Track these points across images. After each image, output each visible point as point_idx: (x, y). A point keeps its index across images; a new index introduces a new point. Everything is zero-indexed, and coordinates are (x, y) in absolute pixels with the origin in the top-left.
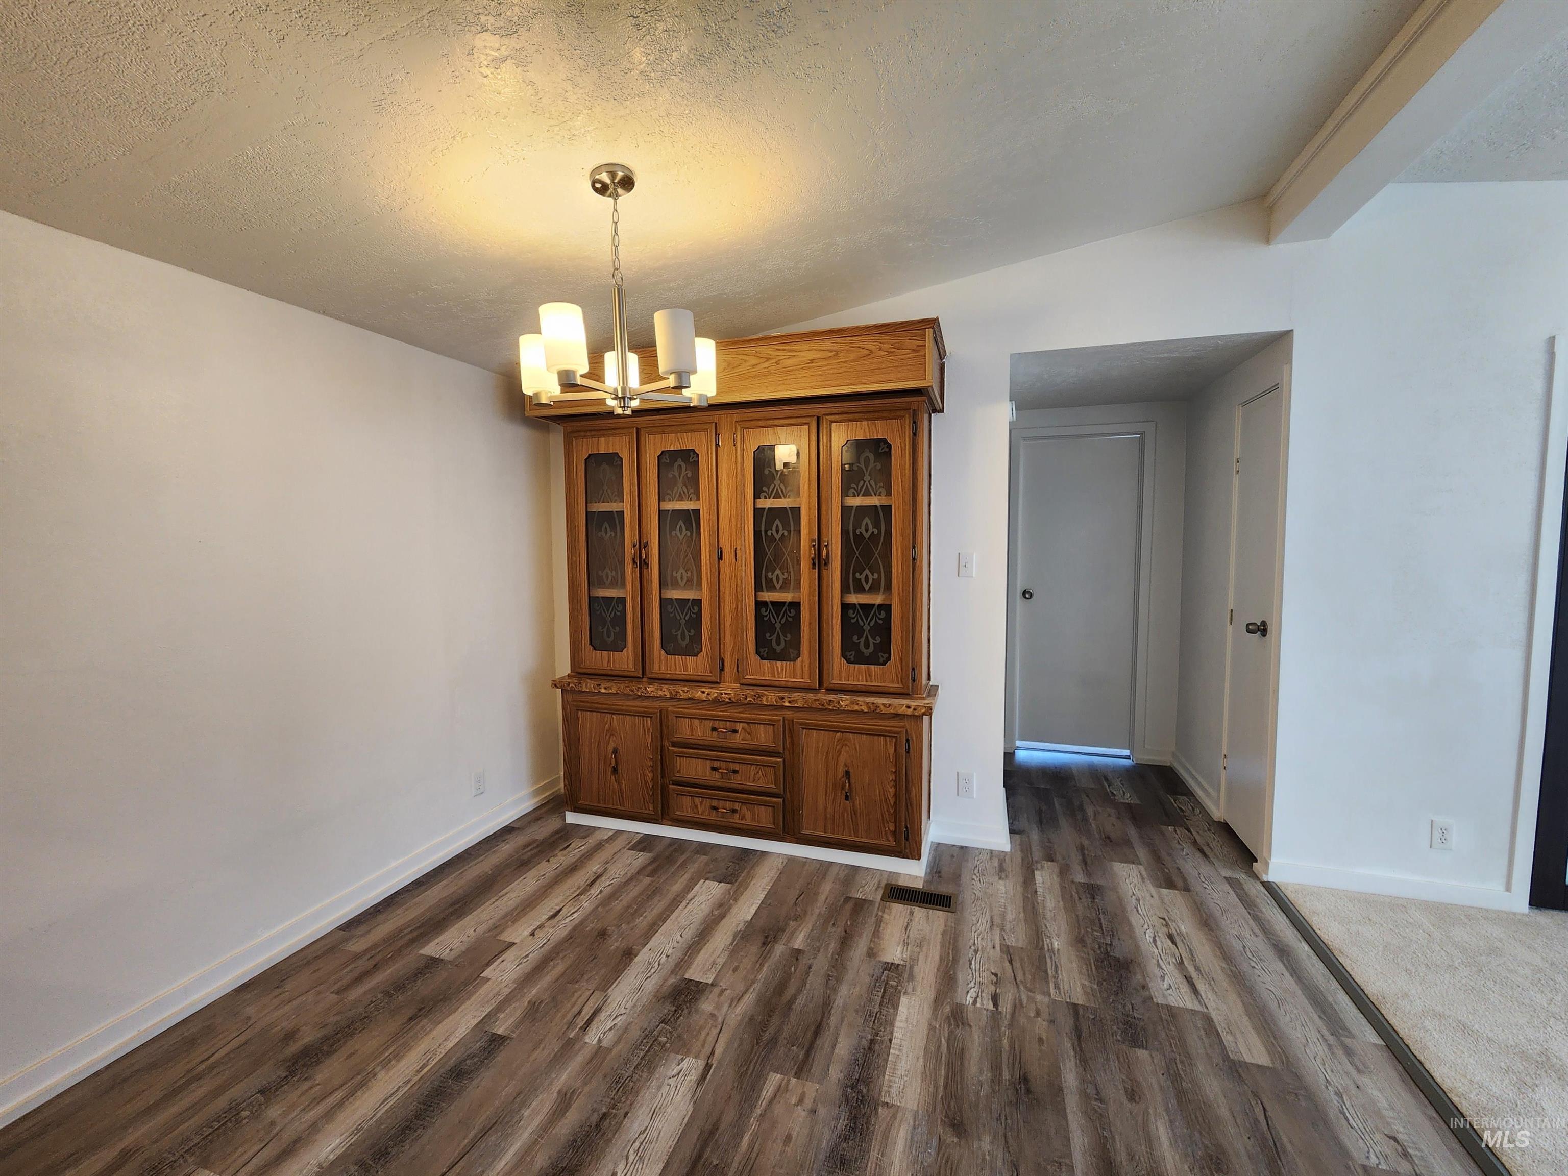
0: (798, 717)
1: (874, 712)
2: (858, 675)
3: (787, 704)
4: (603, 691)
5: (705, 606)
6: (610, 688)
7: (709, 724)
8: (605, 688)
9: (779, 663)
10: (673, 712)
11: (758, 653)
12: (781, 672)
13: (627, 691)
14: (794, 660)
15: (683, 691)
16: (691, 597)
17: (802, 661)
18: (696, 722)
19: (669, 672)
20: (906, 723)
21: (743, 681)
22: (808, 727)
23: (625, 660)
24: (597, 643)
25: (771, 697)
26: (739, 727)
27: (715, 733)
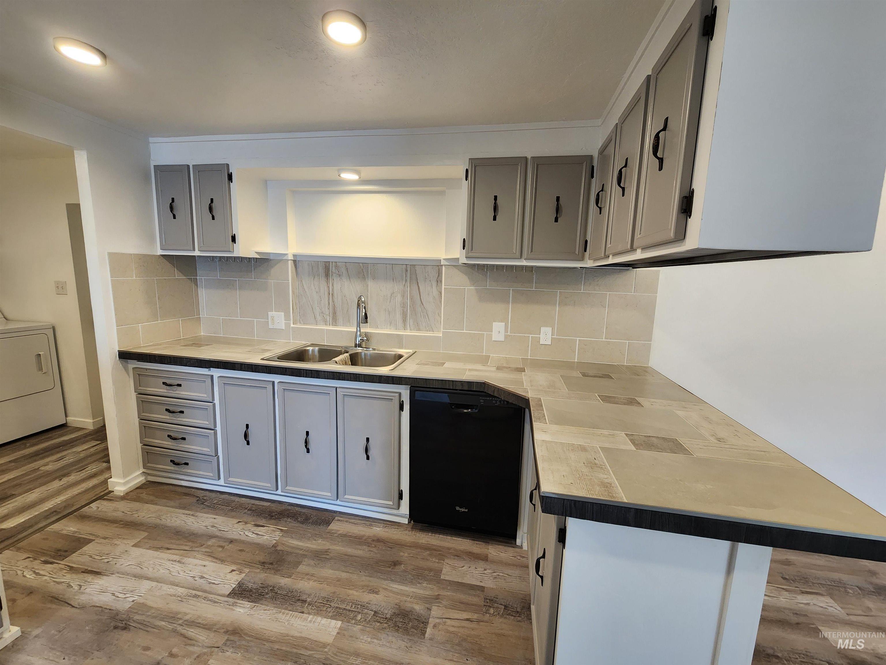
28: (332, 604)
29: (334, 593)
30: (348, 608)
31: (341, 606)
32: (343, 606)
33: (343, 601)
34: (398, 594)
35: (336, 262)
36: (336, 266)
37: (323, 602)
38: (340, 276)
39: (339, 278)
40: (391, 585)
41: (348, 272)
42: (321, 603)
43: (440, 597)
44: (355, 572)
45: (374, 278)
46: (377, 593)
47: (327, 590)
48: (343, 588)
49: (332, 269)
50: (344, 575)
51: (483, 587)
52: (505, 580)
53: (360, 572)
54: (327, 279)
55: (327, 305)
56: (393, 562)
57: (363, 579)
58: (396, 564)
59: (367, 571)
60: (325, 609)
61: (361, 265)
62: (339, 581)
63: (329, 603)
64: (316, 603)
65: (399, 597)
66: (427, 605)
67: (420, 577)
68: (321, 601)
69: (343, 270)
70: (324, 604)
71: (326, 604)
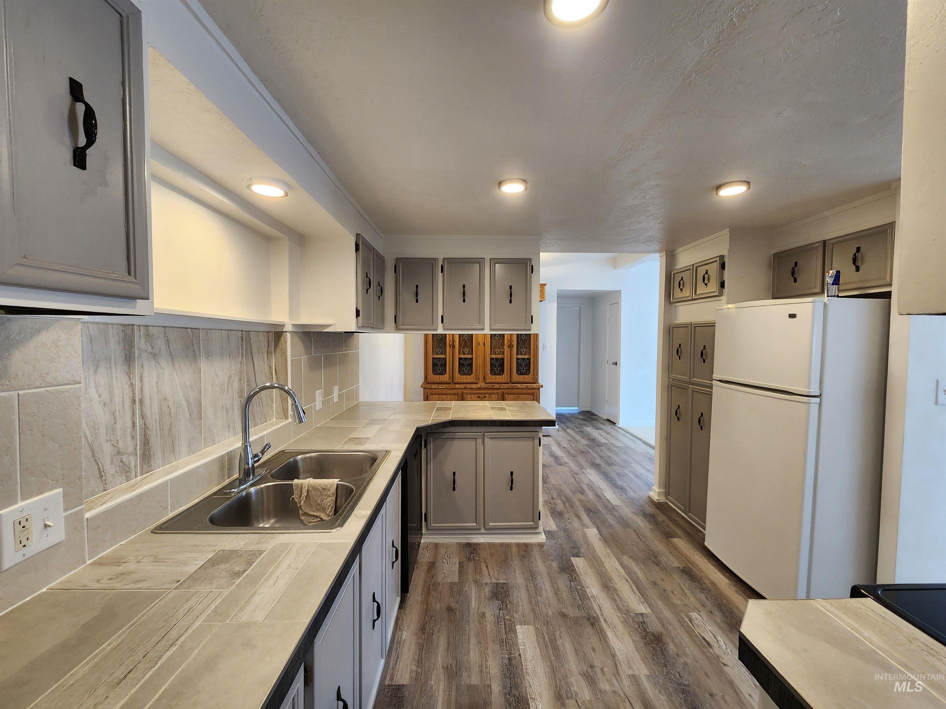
0: (505, 391)
1: (527, 388)
2: (521, 378)
3: (502, 387)
4: (440, 387)
5: (474, 359)
6: (443, 386)
7: (477, 395)
8: (441, 387)
9: (498, 376)
10: (465, 393)
11: (491, 373)
12: (498, 378)
13: (449, 387)
14: (502, 375)
15: (468, 386)
16: (469, 357)
17: (505, 375)
18: (473, 395)
19: (462, 381)
20: (536, 390)
21: (486, 382)
22: (508, 394)
23: (446, 378)
24: (435, 372)
25: (497, 386)
26: (487, 395)
27: (479, 398)
28: (504, 638)
29: (493, 641)
30: (503, 626)
31: (504, 631)
32: (503, 630)
33: (499, 632)
34: (480, 602)
35: (147, 326)
36: (148, 336)
37: (505, 645)
38: (154, 356)
39: (153, 362)
40: (473, 607)
41: (169, 348)
42: (506, 646)
43: (474, 580)
44: (468, 634)
45: (208, 355)
46: (484, 613)
47: (492, 647)
48: (487, 636)
49: (140, 342)
50: (473, 641)
51: (460, 563)
52: (450, 554)
53: (466, 630)
54: (130, 366)
55: (129, 431)
56: (448, 612)
57: (472, 628)
58: (450, 609)
59: (464, 626)
60: (510, 641)
61: (189, 331)
62: (481, 642)
63: (505, 641)
64: (508, 649)
65: (482, 600)
66: (484, 585)
67: (460, 593)
68: (505, 647)
69: (160, 343)
70: (506, 644)
71: (506, 642)
